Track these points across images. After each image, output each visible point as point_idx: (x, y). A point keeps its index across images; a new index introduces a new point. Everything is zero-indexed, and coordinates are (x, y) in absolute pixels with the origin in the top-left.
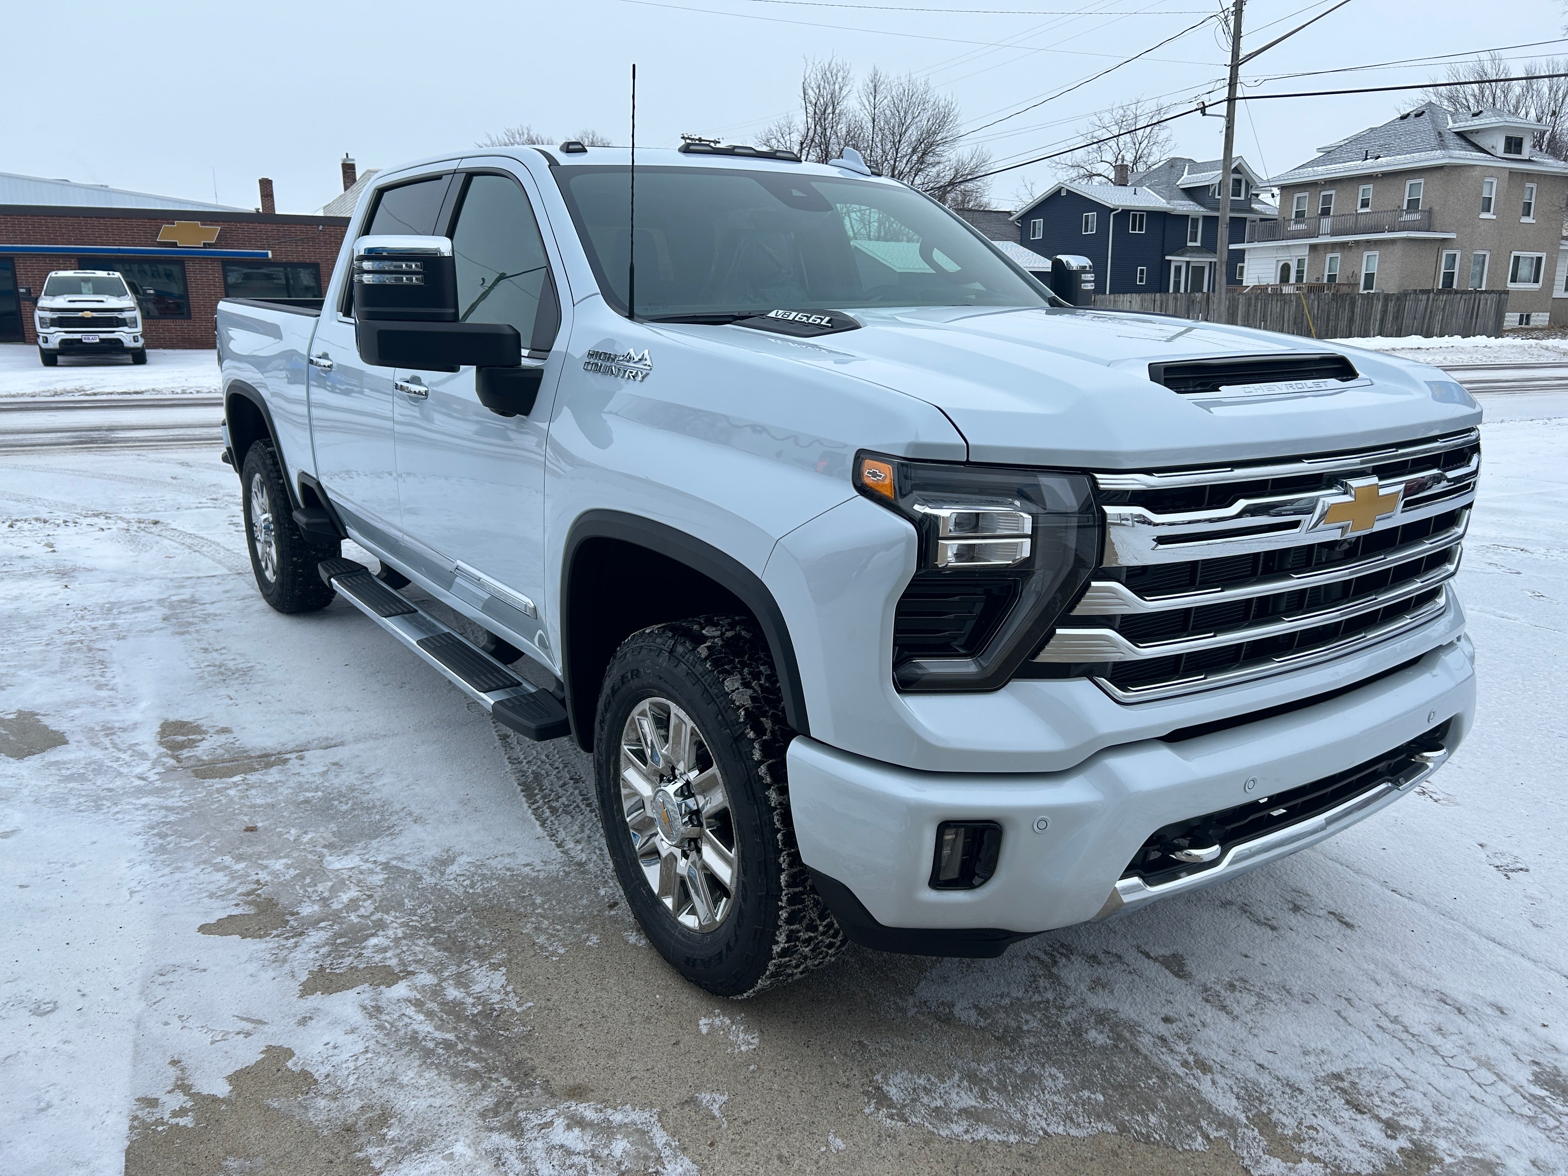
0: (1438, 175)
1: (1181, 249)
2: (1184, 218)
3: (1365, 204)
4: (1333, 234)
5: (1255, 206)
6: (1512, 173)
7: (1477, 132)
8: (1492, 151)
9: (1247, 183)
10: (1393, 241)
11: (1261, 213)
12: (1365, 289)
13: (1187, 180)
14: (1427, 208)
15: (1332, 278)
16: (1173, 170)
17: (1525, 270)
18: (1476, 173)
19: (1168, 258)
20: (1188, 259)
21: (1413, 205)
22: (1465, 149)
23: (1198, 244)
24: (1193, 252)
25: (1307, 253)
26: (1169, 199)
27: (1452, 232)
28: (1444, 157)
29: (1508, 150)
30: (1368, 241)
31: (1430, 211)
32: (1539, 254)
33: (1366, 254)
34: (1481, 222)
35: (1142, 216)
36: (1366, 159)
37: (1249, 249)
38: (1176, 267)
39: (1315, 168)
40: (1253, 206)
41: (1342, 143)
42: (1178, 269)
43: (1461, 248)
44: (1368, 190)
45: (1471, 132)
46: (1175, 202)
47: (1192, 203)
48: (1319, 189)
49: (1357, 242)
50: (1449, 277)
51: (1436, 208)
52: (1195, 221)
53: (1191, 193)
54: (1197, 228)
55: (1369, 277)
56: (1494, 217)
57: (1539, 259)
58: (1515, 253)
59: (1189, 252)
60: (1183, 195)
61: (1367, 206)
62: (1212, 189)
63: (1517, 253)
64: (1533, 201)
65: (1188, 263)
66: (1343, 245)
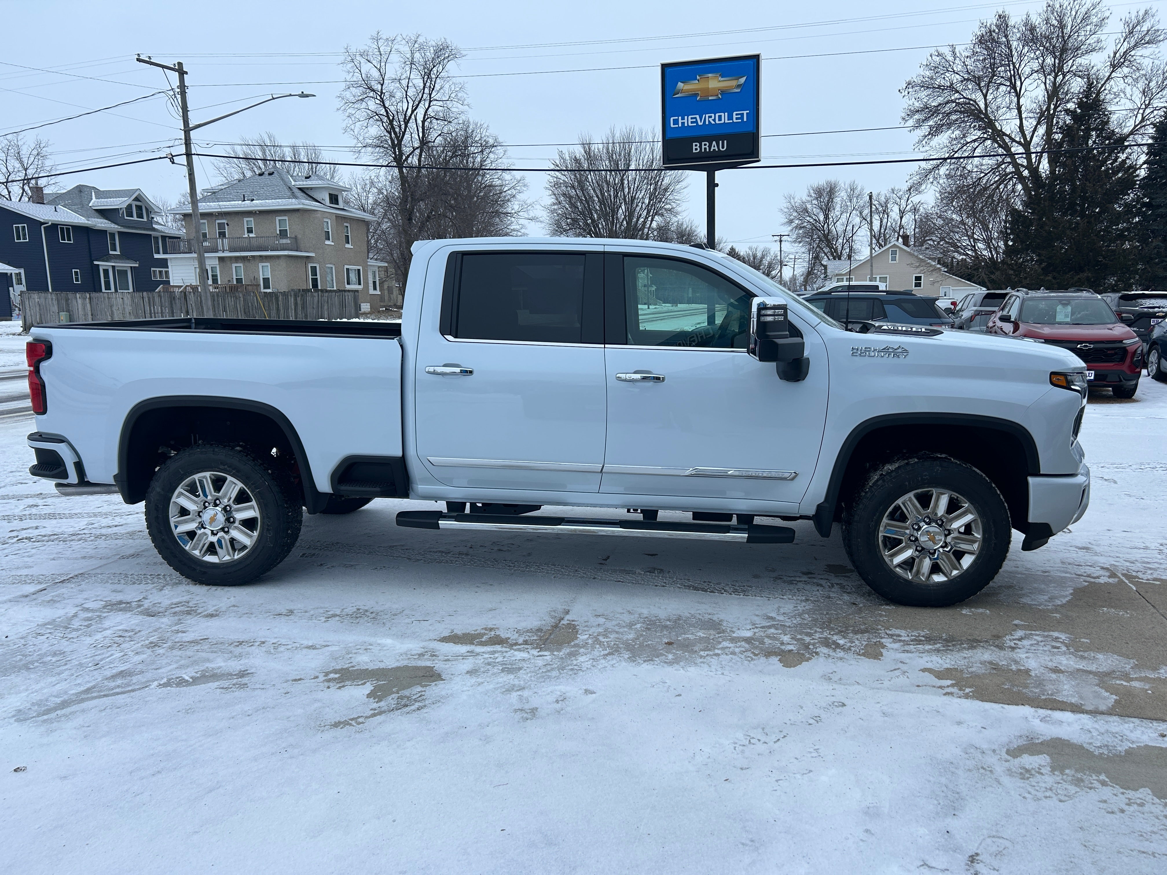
0: (297, 215)
1: (107, 257)
2: (103, 232)
3: (250, 231)
4: (231, 250)
5: (155, 226)
6: (338, 217)
7: (311, 189)
8: (322, 202)
9: (147, 209)
10: (278, 257)
11: (161, 232)
12: (264, 288)
13: (95, 202)
14: (293, 236)
15: (239, 280)
16: (82, 194)
17: (353, 277)
18: (319, 215)
19: (96, 263)
20: (113, 264)
21: (283, 234)
22: (307, 199)
23: (118, 253)
24: (116, 258)
25: (218, 263)
26: (88, 217)
27: (311, 252)
28: (299, 204)
29: (331, 202)
30: (261, 256)
31: (296, 238)
32: (358, 267)
33: (261, 265)
34: (327, 247)
35: (68, 229)
36: (244, 200)
37: (171, 259)
38: (104, 270)
39: (208, 204)
40: (154, 226)
41: (223, 187)
42: (106, 272)
43: (318, 263)
44: (249, 222)
45: (308, 188)
46: (93, 219)
47: (106, 221)
48: (214, 218)
49: (253, 257)
50: (315, 282)
51: (299, 236)
52: (112, 235)
53: (103, 213)
54: (115, 240)
55: (266, 281)
56: (333, 244)
57: (359, 270)
58: (346, 267)
59: (113, 258)
60: (97, 214)
61: (252, 232)
62: (121, 212)
63: (348, 267)
64: (349, 234)
65: (113, 267)
66: (244, 259)
